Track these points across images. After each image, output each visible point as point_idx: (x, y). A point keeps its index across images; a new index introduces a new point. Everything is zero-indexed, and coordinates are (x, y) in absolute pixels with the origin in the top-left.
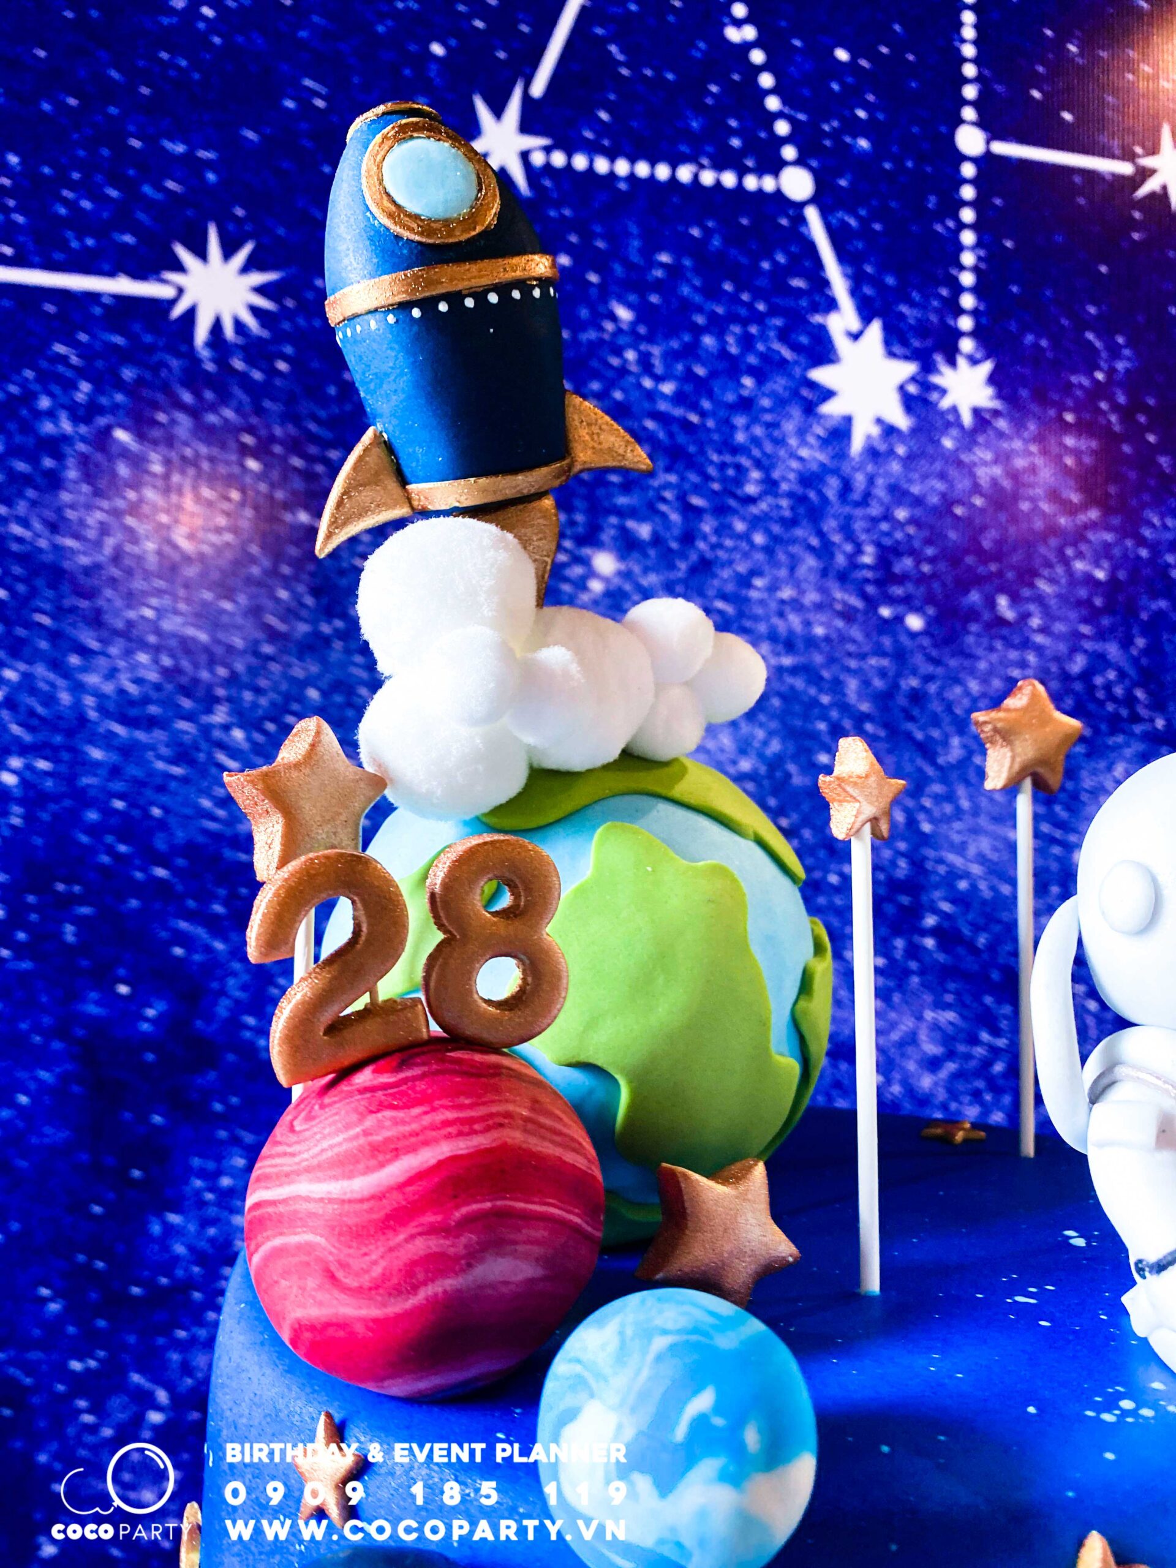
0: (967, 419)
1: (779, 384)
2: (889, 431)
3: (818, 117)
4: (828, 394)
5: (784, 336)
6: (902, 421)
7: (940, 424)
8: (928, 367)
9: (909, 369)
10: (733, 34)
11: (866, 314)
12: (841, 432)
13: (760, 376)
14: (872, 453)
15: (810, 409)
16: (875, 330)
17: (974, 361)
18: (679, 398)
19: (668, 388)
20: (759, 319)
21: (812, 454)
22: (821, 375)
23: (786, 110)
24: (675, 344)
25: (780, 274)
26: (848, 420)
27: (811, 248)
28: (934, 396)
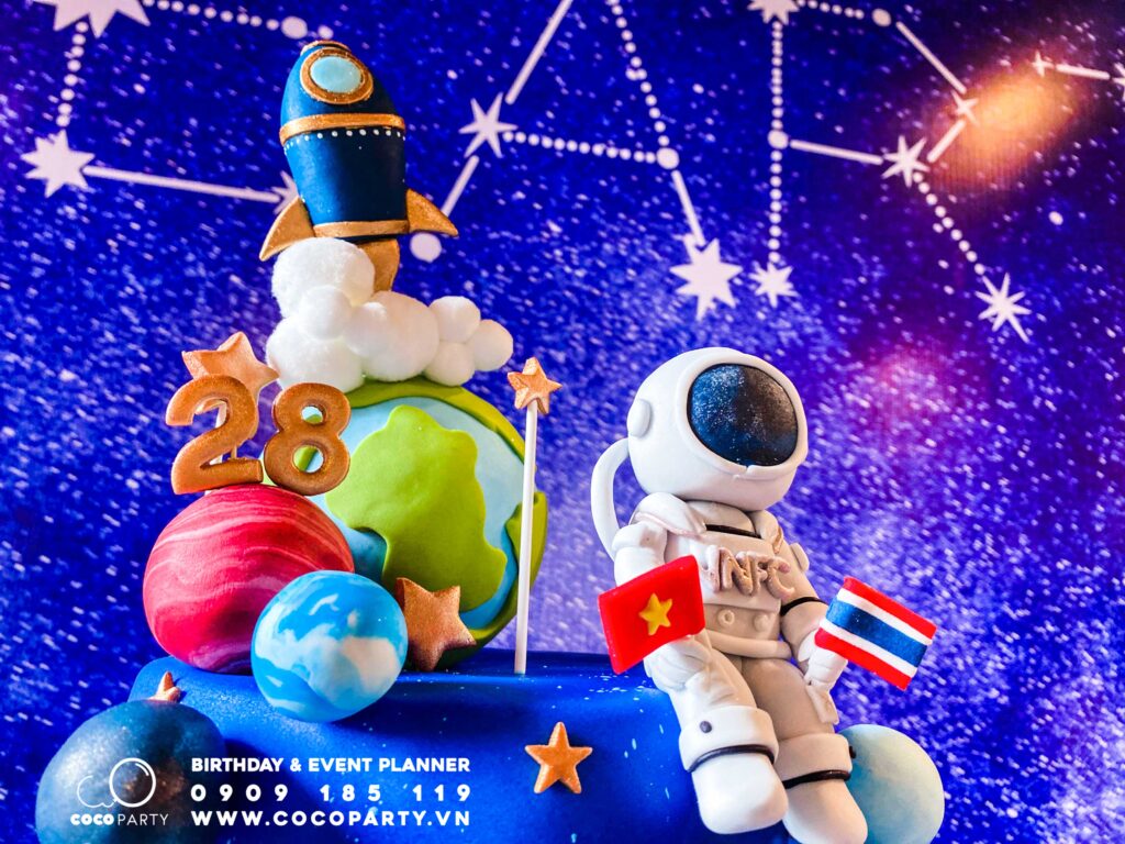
0: (774, 302)
1: (651, 274)
2: (722, 306)
3: (683, 120)
4: (683, 282)
5: (655, 246)
6: (731, 301)
7: (756, 304)
8: (748, 269)
9: (736, 270)
10: (631, 75)
11: (709, 235)
12: (690, 306)
13: (639, 269)
14: (710, 319)
15: (670, 290)
16: (715, 245)
17: (778, 267)
18: (587, 280)
19: (580, 273)
20: (641, 236)
21: (671, 318)
22: (678, 270)
23: (663, 117)
24: (587, 248)
25: (655, 210)
26: (696, 298)
27: (675, 196)
28: (752, 287)
